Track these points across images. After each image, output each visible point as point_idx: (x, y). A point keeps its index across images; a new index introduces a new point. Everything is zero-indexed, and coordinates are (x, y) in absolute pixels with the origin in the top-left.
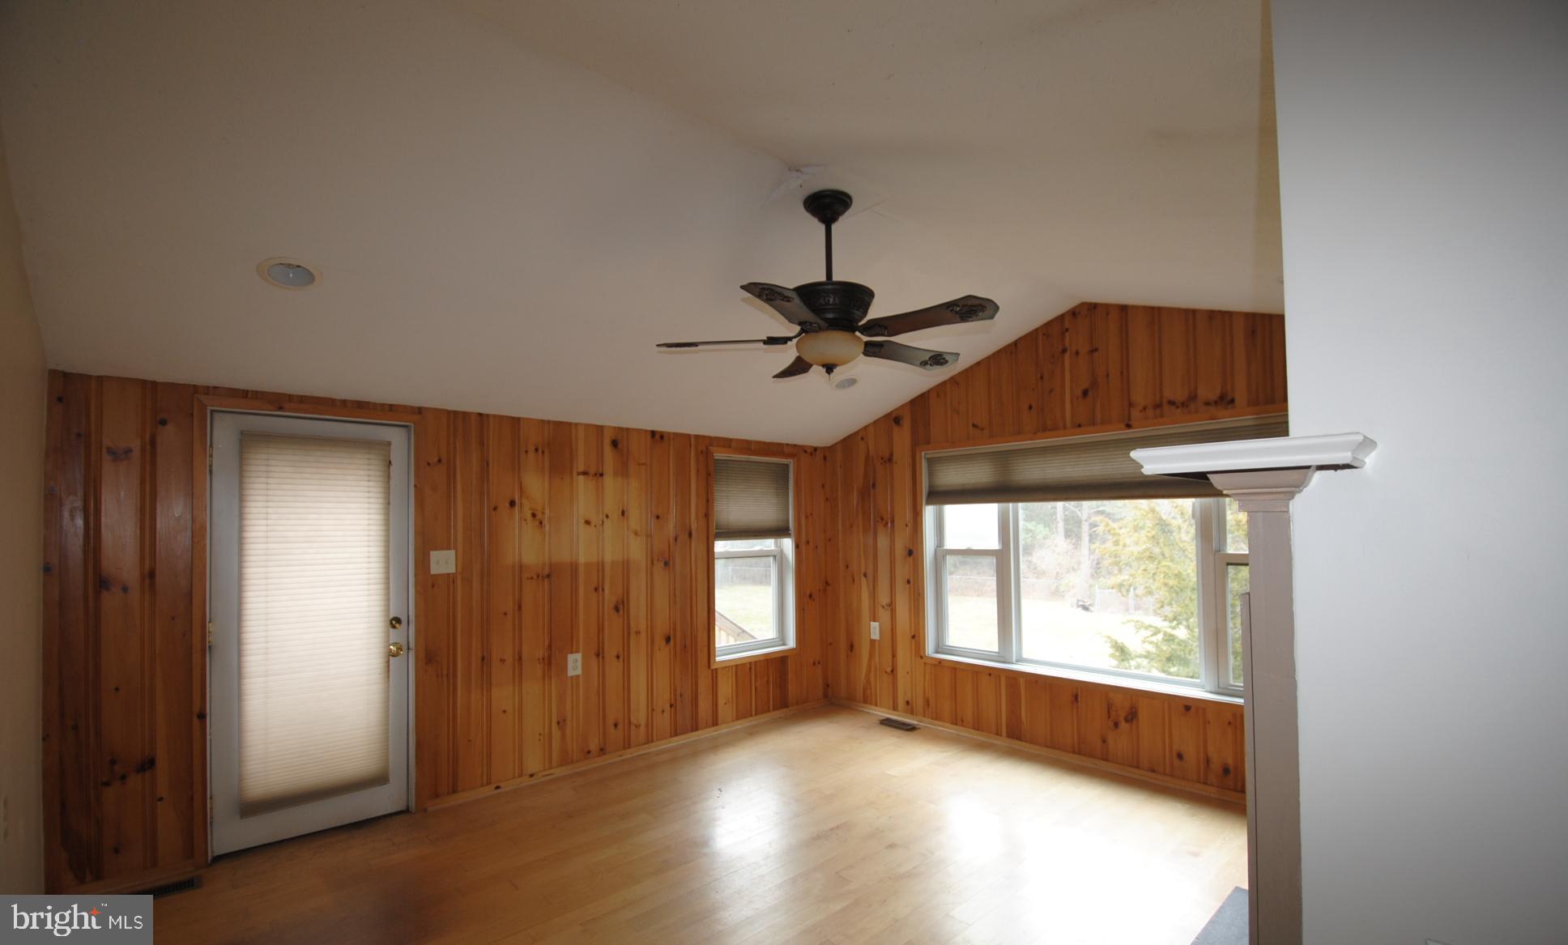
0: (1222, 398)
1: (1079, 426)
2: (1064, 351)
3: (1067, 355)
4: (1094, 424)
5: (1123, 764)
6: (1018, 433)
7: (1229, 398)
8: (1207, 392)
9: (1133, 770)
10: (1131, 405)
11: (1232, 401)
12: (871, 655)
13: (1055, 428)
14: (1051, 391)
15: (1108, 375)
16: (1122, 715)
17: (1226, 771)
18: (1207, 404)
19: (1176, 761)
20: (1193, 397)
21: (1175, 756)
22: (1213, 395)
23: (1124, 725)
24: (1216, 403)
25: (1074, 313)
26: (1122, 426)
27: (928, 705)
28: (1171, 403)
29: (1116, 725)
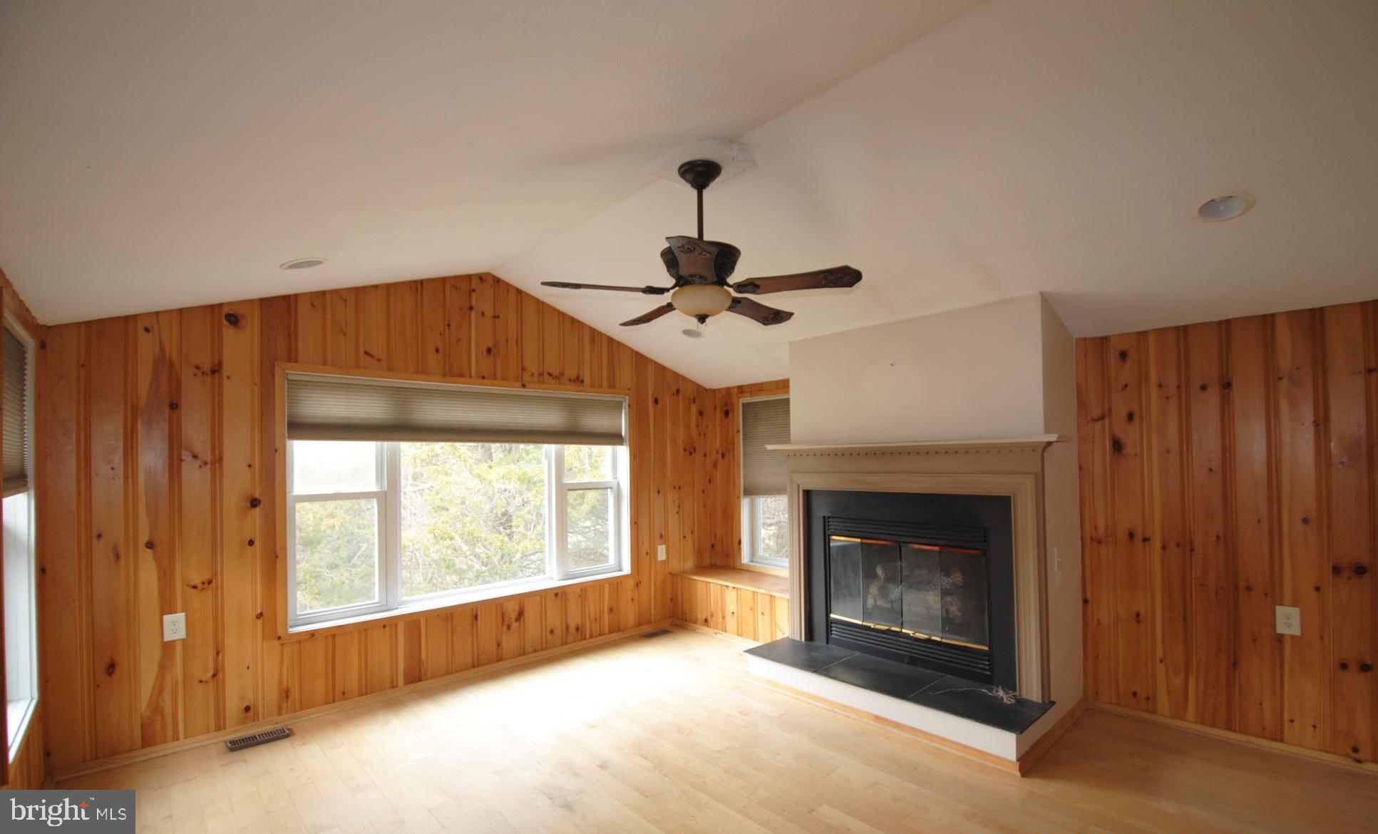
0: (578, 378)
1: (483, 378)
2: (471, 308)
3: (473, 314)
4: (495, 378)
5: (514, 657)
6: (421, 371)
7: (581, 379)
8: (571, 372)
9: (522, 658)
10: (523, 369)
11: (583, 381)
12: (163, 667)
13: (462, 375)
14: (459, 340)
15: (507, 341)
16: (514, 616)
17: (577, 629)
18: (570, 380)
19: (550, 637)
20: (562, 374)
21: (549, 631)
22: (573, 375)
23: (515, 625)
24: (574, 380)
25: (481, 277)
26: (519, 384)
27: (287, 696)
28: (550, 375)
29: (509, 627)
